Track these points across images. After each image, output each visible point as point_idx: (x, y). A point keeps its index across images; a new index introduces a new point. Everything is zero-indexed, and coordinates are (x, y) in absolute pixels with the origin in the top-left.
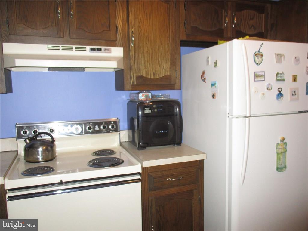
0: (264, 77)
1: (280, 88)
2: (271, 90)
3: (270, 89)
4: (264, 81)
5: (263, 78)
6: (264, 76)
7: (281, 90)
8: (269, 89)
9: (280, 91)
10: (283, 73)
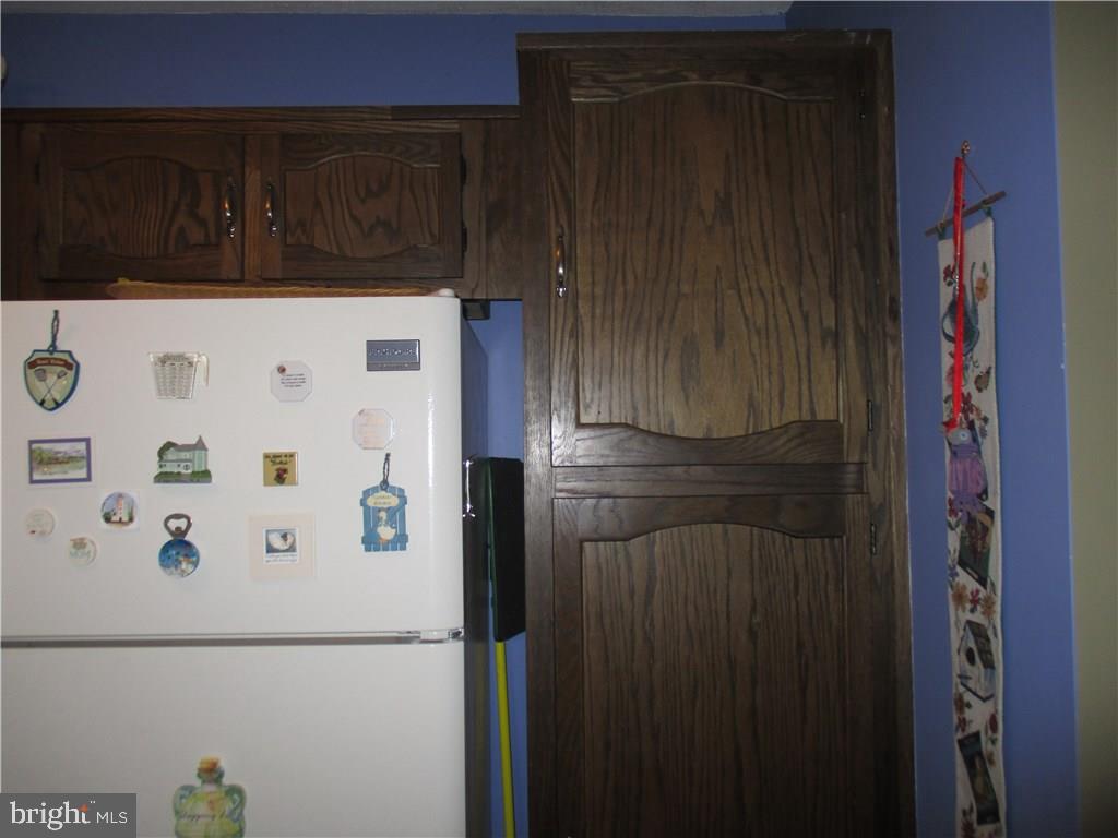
0: (85, 462)
1: (177, 516)
2: (132, 526)
3: (125, 519)
4: (88, 479)
5: (81, 468)
6: (88, 458)
7: (184, 527)
8: (115, 519)
9: (178, 529)
10: (200, 445)
